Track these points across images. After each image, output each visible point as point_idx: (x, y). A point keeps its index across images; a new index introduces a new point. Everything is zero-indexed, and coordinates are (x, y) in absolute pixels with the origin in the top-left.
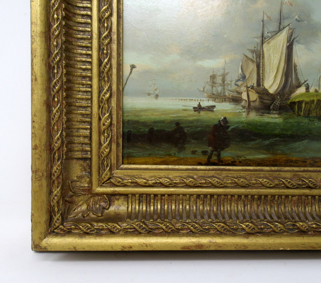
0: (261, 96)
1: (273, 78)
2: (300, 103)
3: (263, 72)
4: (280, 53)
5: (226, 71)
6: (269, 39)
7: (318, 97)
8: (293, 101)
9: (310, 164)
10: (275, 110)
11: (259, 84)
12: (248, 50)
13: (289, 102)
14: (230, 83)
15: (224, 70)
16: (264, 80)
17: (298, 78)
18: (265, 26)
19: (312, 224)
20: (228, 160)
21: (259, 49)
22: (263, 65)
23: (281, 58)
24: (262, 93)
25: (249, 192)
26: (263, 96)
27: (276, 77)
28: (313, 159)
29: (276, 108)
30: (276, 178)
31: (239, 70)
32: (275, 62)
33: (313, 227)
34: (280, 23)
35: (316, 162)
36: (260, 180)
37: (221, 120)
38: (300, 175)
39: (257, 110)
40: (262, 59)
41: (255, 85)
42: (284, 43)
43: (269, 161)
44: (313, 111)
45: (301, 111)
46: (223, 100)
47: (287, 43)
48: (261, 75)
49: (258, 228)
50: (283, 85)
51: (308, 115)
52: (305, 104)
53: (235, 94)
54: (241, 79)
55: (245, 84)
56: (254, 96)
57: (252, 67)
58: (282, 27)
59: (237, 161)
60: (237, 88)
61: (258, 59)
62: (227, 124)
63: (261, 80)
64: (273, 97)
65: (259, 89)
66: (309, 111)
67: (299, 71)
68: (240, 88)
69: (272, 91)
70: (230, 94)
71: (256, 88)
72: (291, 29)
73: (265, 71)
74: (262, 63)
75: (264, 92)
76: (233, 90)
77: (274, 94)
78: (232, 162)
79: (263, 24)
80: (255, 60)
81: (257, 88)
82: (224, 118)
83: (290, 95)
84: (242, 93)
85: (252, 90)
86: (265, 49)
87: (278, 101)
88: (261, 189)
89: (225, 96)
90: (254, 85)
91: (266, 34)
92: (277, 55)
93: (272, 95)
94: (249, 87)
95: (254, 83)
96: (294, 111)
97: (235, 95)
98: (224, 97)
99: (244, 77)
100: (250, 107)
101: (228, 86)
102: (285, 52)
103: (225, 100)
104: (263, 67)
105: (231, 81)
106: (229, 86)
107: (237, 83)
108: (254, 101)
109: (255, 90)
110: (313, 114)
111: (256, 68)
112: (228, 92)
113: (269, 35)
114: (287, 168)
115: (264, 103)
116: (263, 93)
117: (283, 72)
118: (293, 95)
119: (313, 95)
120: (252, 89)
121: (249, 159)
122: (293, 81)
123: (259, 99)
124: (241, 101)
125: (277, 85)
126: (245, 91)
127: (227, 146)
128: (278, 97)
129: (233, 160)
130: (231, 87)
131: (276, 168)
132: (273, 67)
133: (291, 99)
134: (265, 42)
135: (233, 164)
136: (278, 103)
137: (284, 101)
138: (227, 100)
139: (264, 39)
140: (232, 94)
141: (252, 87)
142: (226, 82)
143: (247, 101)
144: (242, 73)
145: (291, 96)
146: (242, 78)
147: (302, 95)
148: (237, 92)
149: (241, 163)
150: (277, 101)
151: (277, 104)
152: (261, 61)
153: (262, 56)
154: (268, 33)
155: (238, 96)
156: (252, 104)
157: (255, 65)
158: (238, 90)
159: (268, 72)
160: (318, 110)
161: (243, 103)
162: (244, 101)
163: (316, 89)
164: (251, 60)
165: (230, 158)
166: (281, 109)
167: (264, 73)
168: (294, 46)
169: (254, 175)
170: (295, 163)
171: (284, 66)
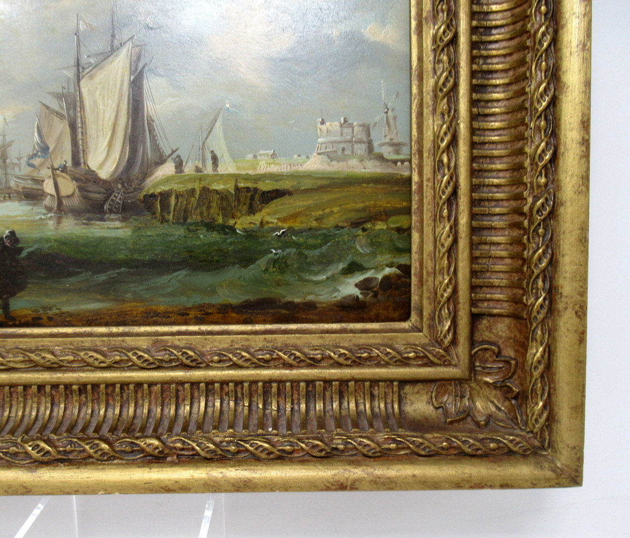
0: (84, 185)
1: (105, 150)
2: (165, 196)
3: (85, 136)
4: (116, 97)
5: (8, 139)
6: (91, 70)
7: (203, 183)
8: (150, 192)
9: (196, 318)
10: (115, 213)
11: (76, 162)
12: (49, 93)
13: (141, 195)
14: (18, 162)
15: (4, 136)
16: (86, 154)
17: (158, 146)
18: (81, 44)
19: (174, 442)
20: (26, 316)
21: (72, 90)
22: (83, 123)
23: (118, 106)
24: (84, 180)
25: (59, 378)
26: (86, 185)
27: (110, 145)
28: (201, 307)
29: (115, 208)
30: (116, 349)
31: (33, 135)
32: (107, 116)
33: (175, 448)
34: (113, 36)
35: (207, 314)
36: (82, 354)
37: (4, 236)
38: (167, 342)
39: (77, 213)
40: (81, 112)
41: (69, 164)
42: (123, 76)
43: (110, 316)
44: (193, 212)
45: (169, 213)
46: (5, 196)
47: (131, 74)
48: (80, 142)
49: (59, 452)
50: (128, 161)
51: (185, 219)
52: (177, 197)
53: (29, 184)
54: (39, 153)
55: (48, 162)
56: (68, 187)
57: (61, 127)
58: (116, 43)
59: (45, 317)
60: (33, 171)
61: (71, 112)
62: (17, 244)
63: (81, 152)
64: (107, 187)
65: (77, 171)
66: (186, 211)
67: (158, 131)
68: (39, 171)
69: (104, 174)
70: (20, 184)
71: (70, 171)
72: (137, 46)
73: (88, 134)
74: (81, 118)
75: (89, 177)
76: (25, 176)
77: (109, 180)
78: (34, 319)
79: (78, 41)
80: (65, 113)
81: (73, 169)
82: (9, 232)
83: (144, 181)
84: (43, 181)
85: (64, 174)
86: (84, 91)
87: (119, 193)
88: (84, 371)
89: (10, 188)
90: (67, 165)
91: (84, 59)
92: (110, 101)
93: (105, 182)
94: (58, 169)
95: (68, 161)
96: (154, 213)
97: (30, 186)
98: (8, 191)
99: (45, 149)
100: (62, 208)
101: (13, 169)
102: (127, 94)
103: (10, 197)
104: (82, 128)
105: (19, 159)
106: (17, 169)
107: (31, 161)
108: (68, 197)
109: (70, 175)
110: (194, 217)
111: (68, 130)
112: (15, 179)
113: (92, 61)
114: (143, 329)
115: (90, 199)
116: (86, 179)
117: (125, 136)
118: (150, 182)
119: (191, 179)
120: (62, 171)
121: (67, 312)
122: (147, 153)
123: (79, 191)
124: (42, 198)
125: (114, 162)
126: (50, 177)
127: (21, 287)
128: (120, 186)
129: (35, 315)
130: (20, 169)
131: (121, 329)
132: (103, 125)
133: (146, 188)
134: (83, 77)
135: (36, 322)
136: (118, 197)
137: (131, 194)
138: (14, 197)
139: (81, 70)
140: (22, 184)
141: (64, 169)
142: (8, 161)
143: (54, 196)
144: (41, 142)
145: (145, 183)
146: (41, 152)
147: (167, 180)
148: (33, 180)
149: (52, 322)
150: (117, 195)
151: (118, 200)
152: (79, 115)
153: (78, 104)
154: (89, 56)
155: (35, 187)
156: (65, 202)
157: (67, 124)
158: (35, 175)
159: (95, 136)
160: (204, 208)
161: (47, 201)
162: (49, 196)
163: (197, 167)
164: (57, 113)
165: (30, 312)
166: (126, 210)
167: (86, 138)
168: (145, 81)
169: (71, 344)
170: (164, 316)
171: (127, 123)
